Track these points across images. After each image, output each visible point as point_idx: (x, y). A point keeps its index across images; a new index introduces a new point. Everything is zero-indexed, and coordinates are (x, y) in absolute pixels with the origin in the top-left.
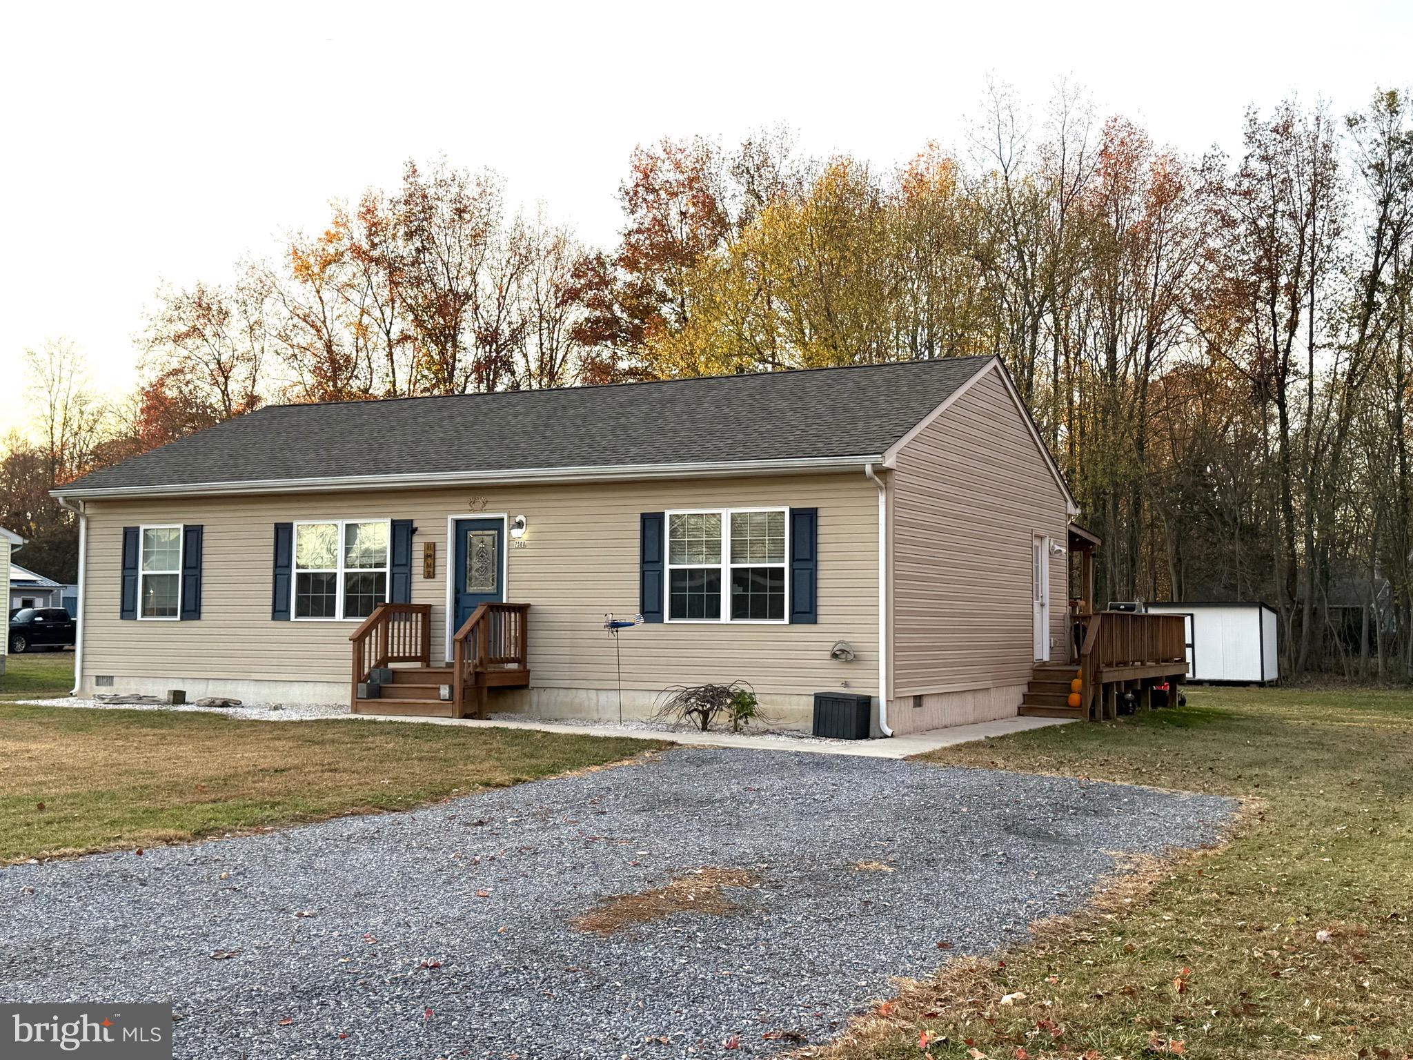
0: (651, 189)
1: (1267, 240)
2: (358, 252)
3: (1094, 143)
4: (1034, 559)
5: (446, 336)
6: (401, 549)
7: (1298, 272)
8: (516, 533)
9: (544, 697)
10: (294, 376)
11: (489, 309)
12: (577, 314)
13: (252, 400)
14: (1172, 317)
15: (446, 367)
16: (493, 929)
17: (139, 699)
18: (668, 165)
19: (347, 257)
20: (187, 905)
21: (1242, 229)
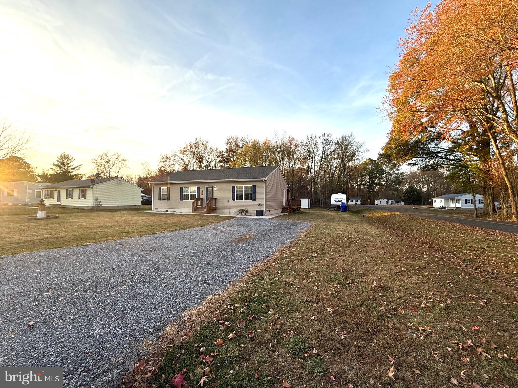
0: (229, 143)
1: (309, 152)
2: (189, 150)
3: (288, 138)
4: (283, 193)
5: (201, 162)
6: (198, 191)
7: (313, 156)
8: (215, 188)
9: (219, 211)
10: (180, 167)
11: (207, 158)
12: (219, 159)
13: (174, 170)
14: (297, 161)
15: (201, 166)
16: (222, 243)
17: (161, 211)
18: (232, 139)
19: (187, 151)
20: (178, 240)
21: (306, 150)
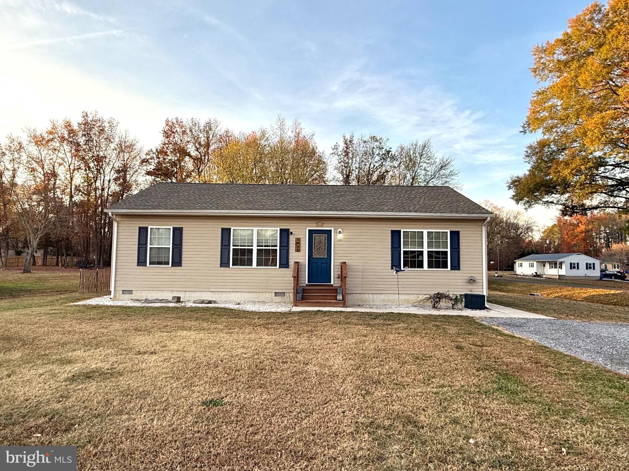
6: (285, 240)
8: (337, 235)
17: (159, 301)
